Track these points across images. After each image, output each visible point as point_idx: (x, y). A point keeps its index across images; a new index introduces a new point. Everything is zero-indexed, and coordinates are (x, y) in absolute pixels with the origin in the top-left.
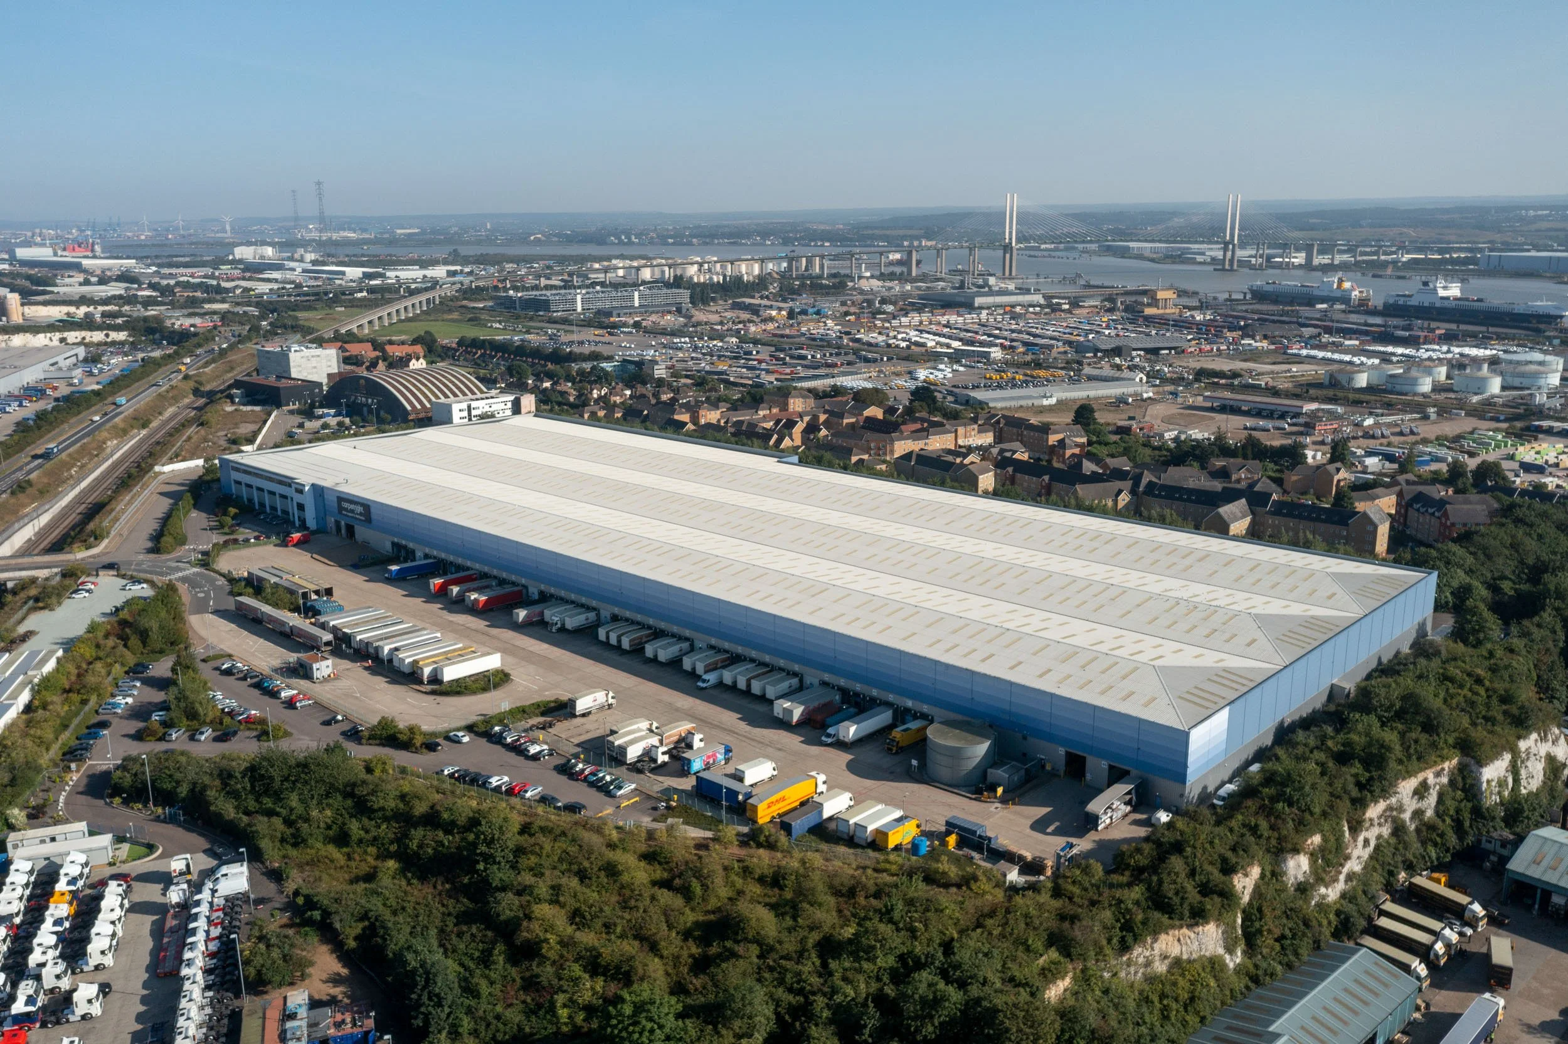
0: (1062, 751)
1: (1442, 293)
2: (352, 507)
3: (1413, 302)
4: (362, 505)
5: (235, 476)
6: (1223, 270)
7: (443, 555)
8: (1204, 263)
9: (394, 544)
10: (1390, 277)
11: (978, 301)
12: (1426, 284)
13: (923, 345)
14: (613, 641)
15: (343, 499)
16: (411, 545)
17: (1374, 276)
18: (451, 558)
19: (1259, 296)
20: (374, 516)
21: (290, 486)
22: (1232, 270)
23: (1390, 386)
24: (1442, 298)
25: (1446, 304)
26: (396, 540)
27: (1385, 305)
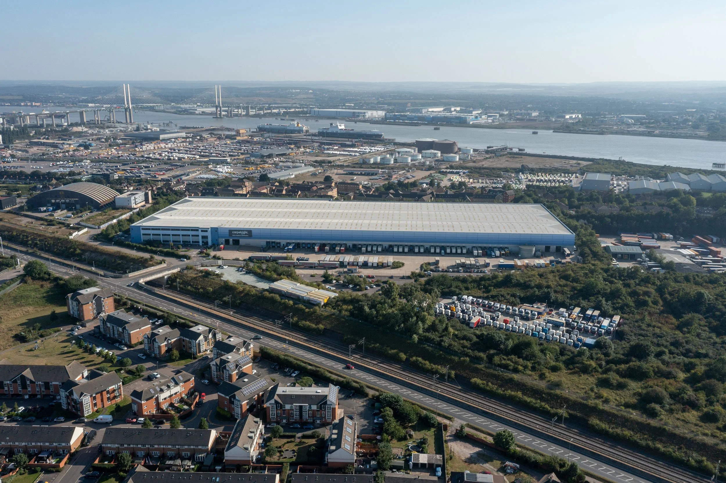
0: (544, 246)
1: (340, 128)
2: (240, 232)
3: (330, 131)
4: (246, 231)
5: (143, 232)
6: (217, 118)
7: (299, 241)
8: (199, 114)
9: (267, 242)
10: (288, 120)
11: (162, 137)
12: (331, 124)
13: (184, 158)
14: (401, 250)
15: (231, 231)
16: (278, 241)
17: (282, 119)
18: (304, 241)
19: (261, 130)
20: (253, 234)
21: (197, 230)
22: (221, 118)
23: (382, 162)
24: (340, 129)
25: (342, 131)
26: (268, 240)
27: (319, 132)
